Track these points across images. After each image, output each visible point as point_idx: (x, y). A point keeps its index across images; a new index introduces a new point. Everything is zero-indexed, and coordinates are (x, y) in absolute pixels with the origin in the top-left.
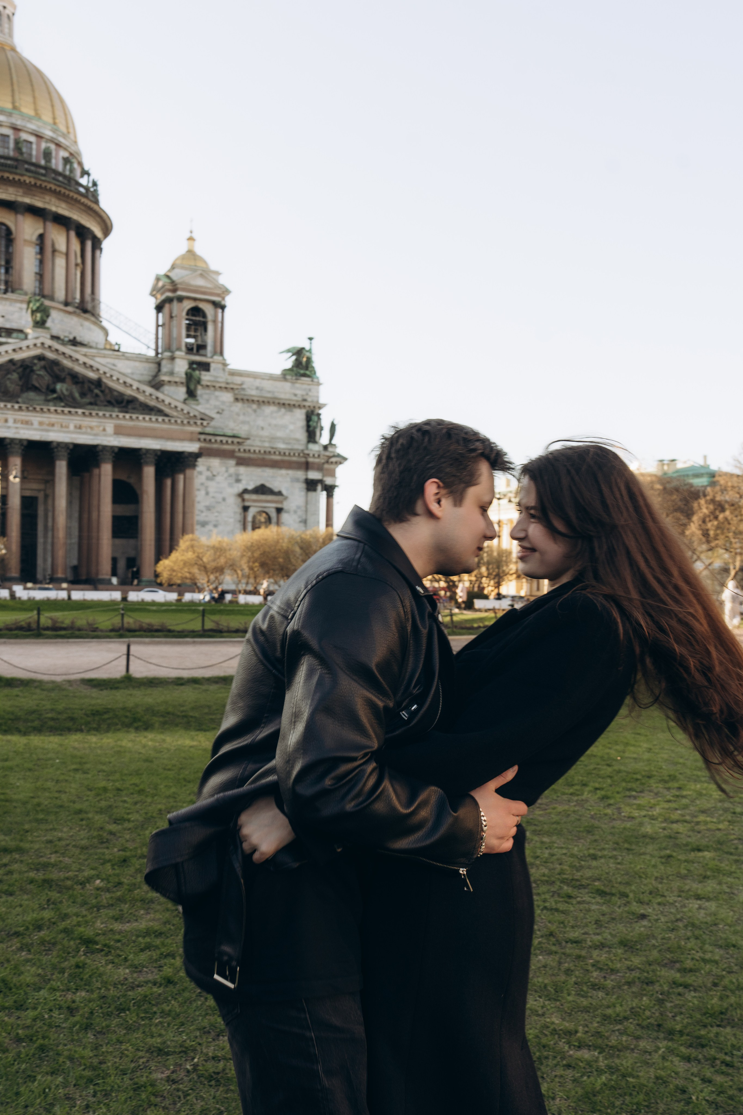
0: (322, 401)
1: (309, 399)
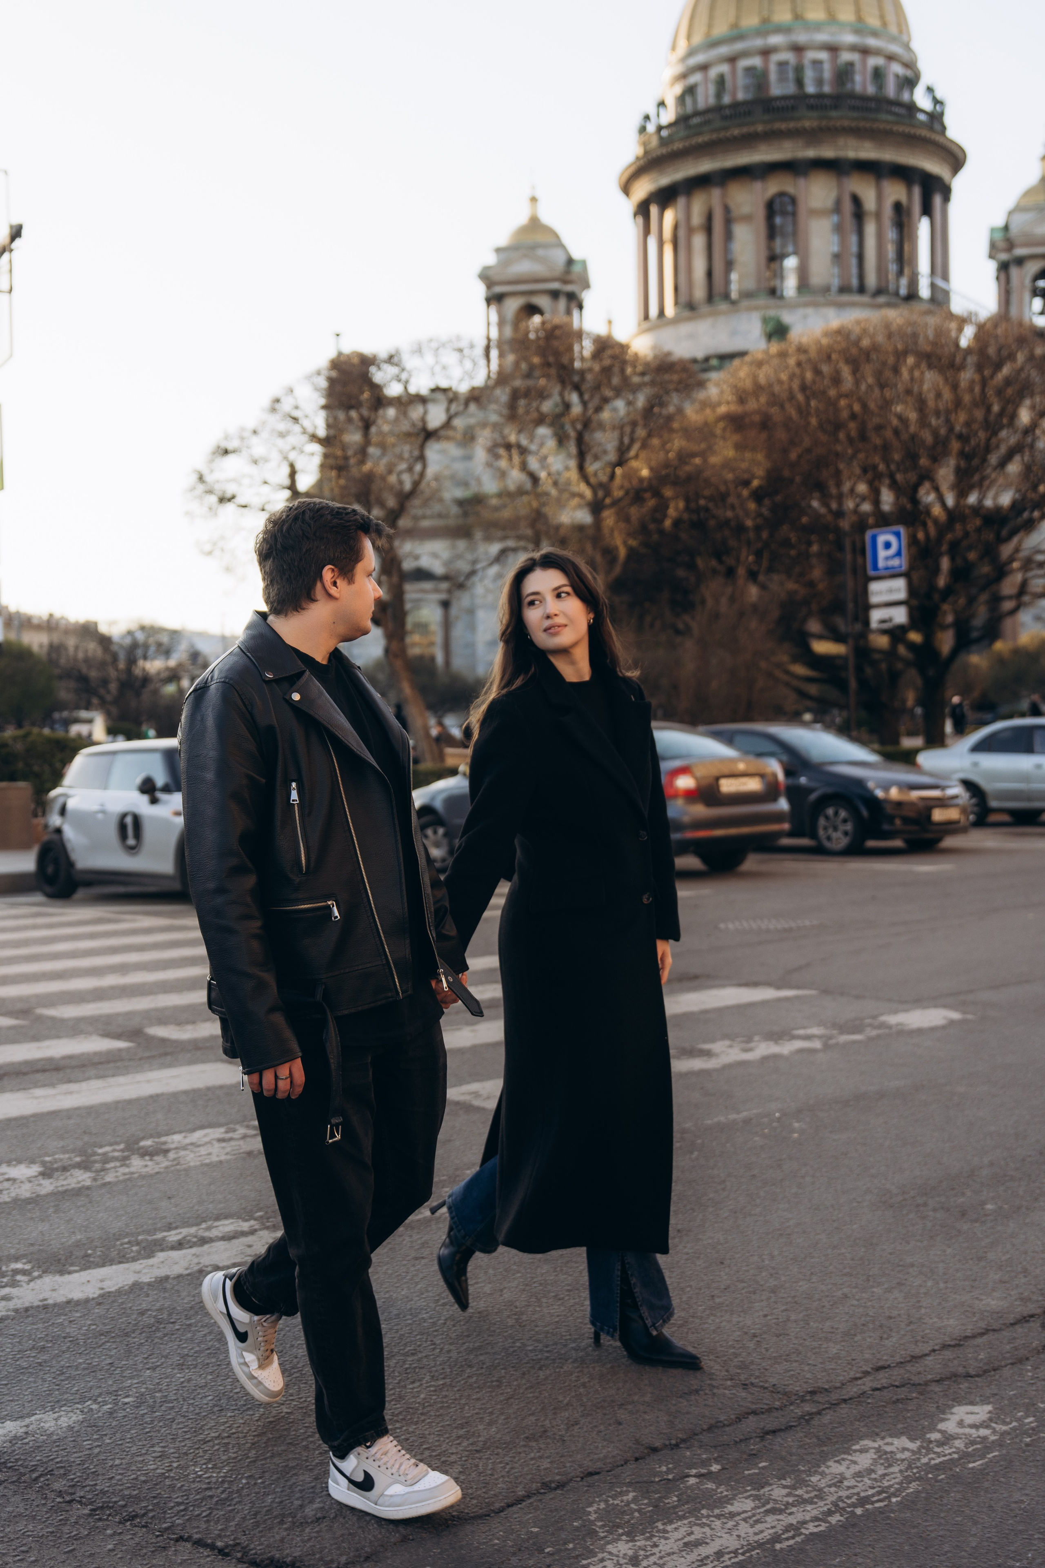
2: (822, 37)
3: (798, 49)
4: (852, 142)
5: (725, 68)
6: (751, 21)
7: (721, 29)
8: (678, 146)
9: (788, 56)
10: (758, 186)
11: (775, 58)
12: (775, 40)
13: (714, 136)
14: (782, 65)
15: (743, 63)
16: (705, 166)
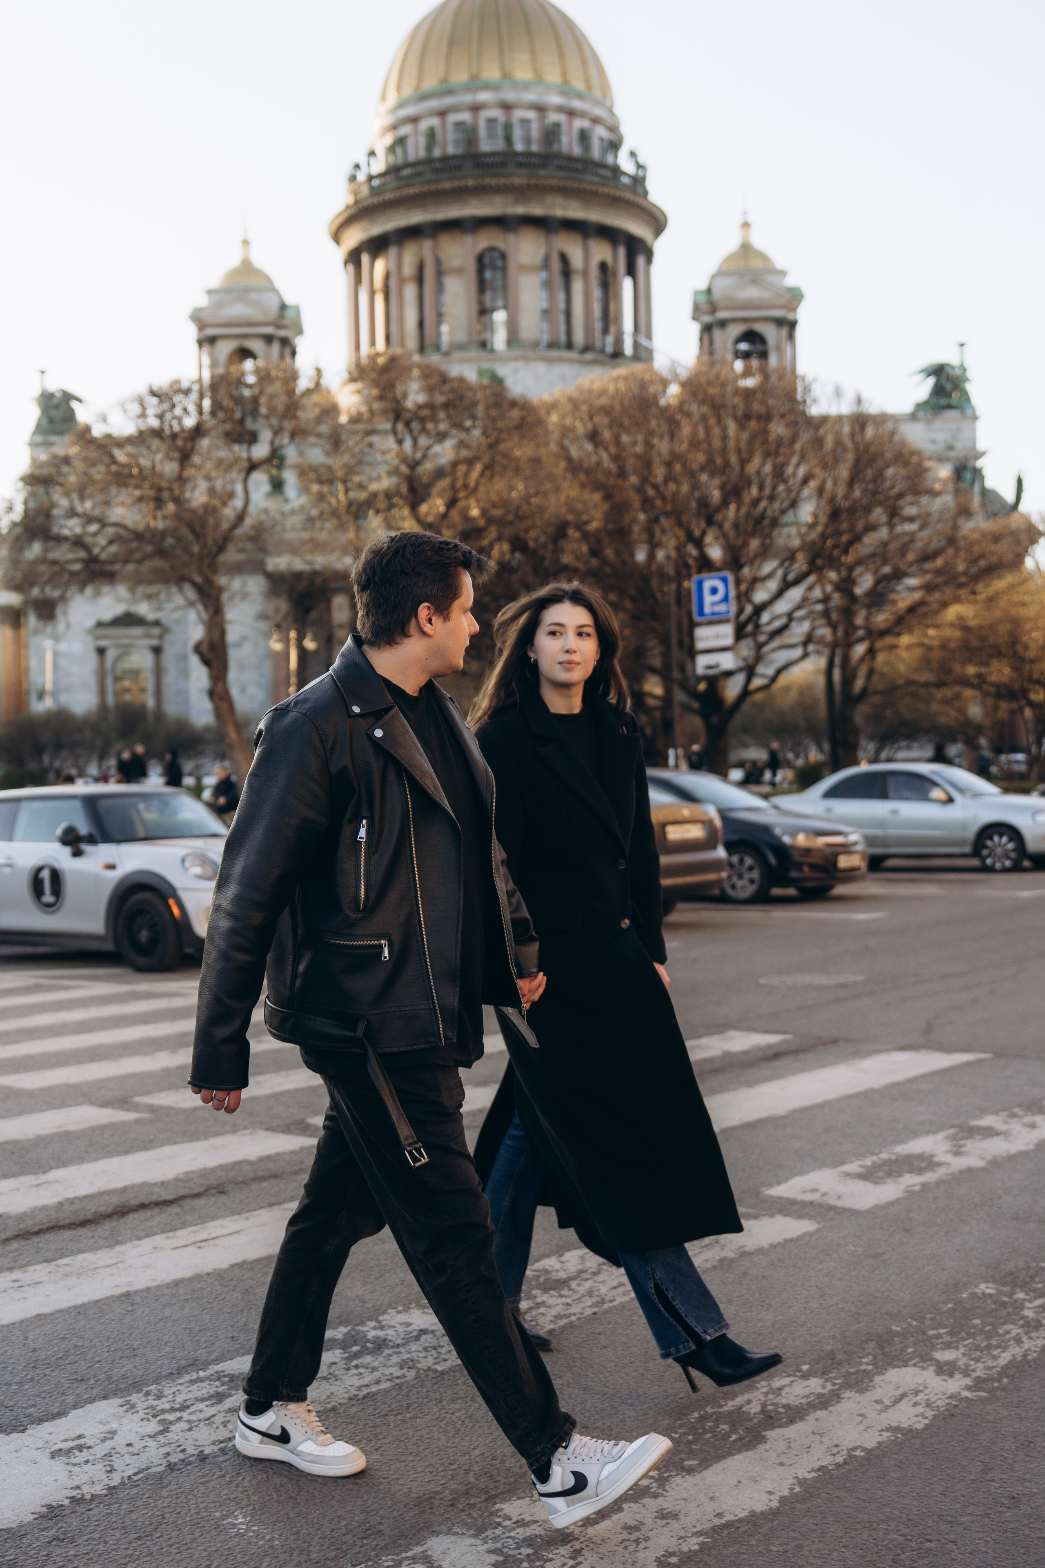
0: (980, 446)
1: (959, 445)
2: (530, 96)
3: (507, 107)
4: (560, 200)
5: (435, 122)
6: (460, 77)
7: (431, 83)
8: (389, 196)
9: (497, 113)
10: (469, 239)
11: (484, 114)
12: (484, 96)
13: (425, 188)
14: (491, 121)
15: (453, 118)
16: (416, 217)
